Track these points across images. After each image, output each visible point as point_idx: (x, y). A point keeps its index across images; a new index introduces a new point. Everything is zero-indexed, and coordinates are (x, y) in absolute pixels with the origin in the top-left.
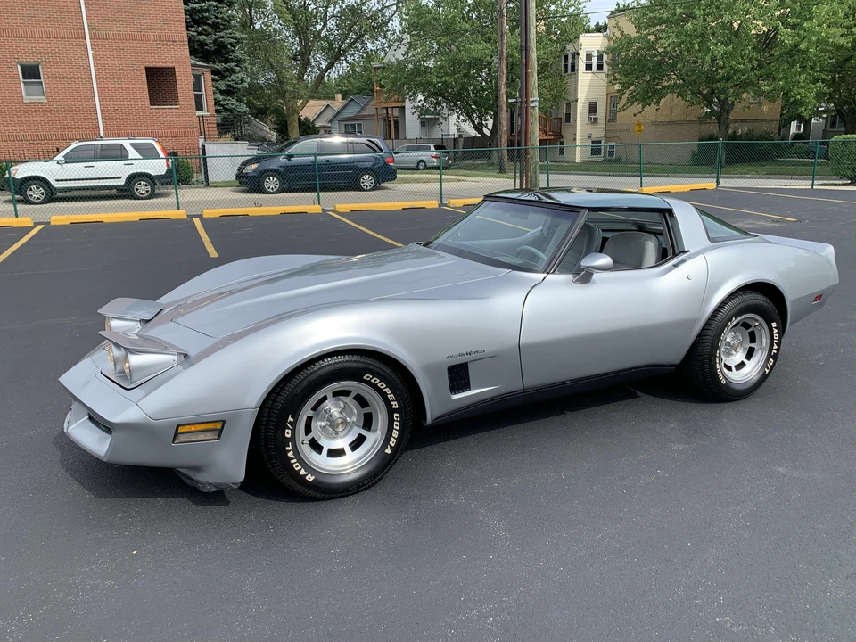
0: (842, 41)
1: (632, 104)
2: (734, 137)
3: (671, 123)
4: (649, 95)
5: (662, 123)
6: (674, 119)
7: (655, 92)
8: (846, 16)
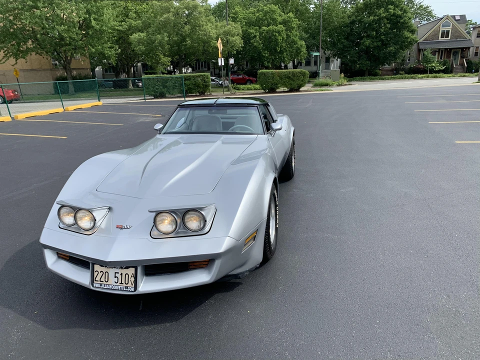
0: (121, 28)
1: (8, 59)
2: (74, 78)
3: (32, 70)
4: (18, 54)
5: (27, 70)
6: (34, 67)
7: (22, 52)
8: (117, 16)
